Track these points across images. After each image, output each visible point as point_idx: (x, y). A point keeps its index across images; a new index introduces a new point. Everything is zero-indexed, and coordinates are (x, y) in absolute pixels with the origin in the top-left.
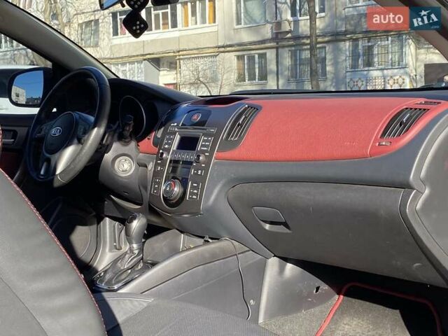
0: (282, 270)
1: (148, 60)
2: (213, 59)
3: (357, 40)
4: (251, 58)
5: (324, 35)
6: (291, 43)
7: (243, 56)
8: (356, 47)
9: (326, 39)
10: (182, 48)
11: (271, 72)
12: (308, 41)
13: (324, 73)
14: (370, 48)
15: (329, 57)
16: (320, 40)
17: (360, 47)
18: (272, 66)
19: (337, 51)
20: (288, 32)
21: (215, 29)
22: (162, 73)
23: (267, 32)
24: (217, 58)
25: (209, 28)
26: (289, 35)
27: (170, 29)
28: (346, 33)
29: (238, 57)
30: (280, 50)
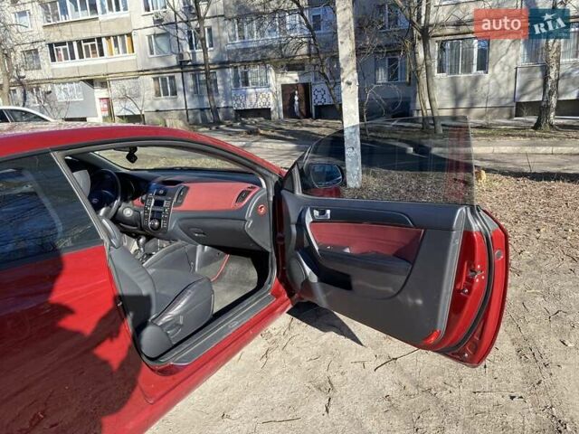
0: (203, 249)
1: (83, 81)
2: (135, 80)
3: (236, 67)
4: (164, 80)
5: (214, 64)
6: (192, 68)
7: (158, 78)
8: (236, 72)
9: (216, 66)
10: (110, 72)
11: (180, 90)
12: (203, 68)
13: (217, 90)
14: (246, 73)
15: (219, 79)
16: (211, 67)
17: (239, 73)
18: (180, 86)
19: (224, 75)
20: (188, 61)
21: (134, 57)
22: (96, 90)
23: (174, 60)
24: (138, 80)
25: (130, 57)
26: (190, 63)
27: (99, 57)
28: (228, 62)
29: (154, 79)
30: (184, 74)
